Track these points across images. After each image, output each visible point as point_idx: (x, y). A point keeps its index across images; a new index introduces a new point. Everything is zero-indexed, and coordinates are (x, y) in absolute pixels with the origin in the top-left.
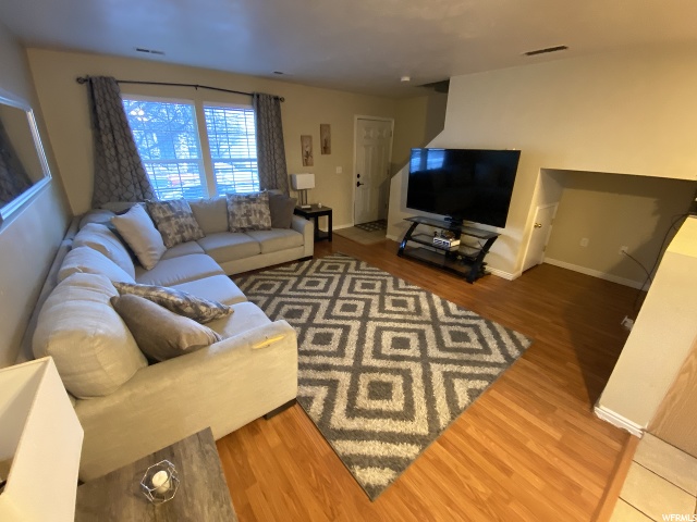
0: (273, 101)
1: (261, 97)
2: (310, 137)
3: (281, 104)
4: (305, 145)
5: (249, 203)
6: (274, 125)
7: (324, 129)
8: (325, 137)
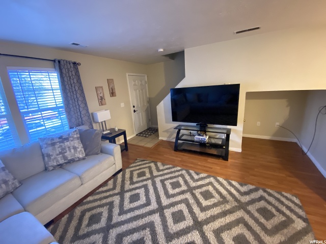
0: (72, 65)
1: (62, 63)
2: (102, 87)
3: (79, 67)
4: (99, 92)
5: (63, 142)
6: (75, 81)
7: (110, 82)
8: (111, 87)
